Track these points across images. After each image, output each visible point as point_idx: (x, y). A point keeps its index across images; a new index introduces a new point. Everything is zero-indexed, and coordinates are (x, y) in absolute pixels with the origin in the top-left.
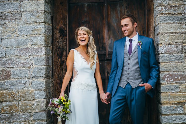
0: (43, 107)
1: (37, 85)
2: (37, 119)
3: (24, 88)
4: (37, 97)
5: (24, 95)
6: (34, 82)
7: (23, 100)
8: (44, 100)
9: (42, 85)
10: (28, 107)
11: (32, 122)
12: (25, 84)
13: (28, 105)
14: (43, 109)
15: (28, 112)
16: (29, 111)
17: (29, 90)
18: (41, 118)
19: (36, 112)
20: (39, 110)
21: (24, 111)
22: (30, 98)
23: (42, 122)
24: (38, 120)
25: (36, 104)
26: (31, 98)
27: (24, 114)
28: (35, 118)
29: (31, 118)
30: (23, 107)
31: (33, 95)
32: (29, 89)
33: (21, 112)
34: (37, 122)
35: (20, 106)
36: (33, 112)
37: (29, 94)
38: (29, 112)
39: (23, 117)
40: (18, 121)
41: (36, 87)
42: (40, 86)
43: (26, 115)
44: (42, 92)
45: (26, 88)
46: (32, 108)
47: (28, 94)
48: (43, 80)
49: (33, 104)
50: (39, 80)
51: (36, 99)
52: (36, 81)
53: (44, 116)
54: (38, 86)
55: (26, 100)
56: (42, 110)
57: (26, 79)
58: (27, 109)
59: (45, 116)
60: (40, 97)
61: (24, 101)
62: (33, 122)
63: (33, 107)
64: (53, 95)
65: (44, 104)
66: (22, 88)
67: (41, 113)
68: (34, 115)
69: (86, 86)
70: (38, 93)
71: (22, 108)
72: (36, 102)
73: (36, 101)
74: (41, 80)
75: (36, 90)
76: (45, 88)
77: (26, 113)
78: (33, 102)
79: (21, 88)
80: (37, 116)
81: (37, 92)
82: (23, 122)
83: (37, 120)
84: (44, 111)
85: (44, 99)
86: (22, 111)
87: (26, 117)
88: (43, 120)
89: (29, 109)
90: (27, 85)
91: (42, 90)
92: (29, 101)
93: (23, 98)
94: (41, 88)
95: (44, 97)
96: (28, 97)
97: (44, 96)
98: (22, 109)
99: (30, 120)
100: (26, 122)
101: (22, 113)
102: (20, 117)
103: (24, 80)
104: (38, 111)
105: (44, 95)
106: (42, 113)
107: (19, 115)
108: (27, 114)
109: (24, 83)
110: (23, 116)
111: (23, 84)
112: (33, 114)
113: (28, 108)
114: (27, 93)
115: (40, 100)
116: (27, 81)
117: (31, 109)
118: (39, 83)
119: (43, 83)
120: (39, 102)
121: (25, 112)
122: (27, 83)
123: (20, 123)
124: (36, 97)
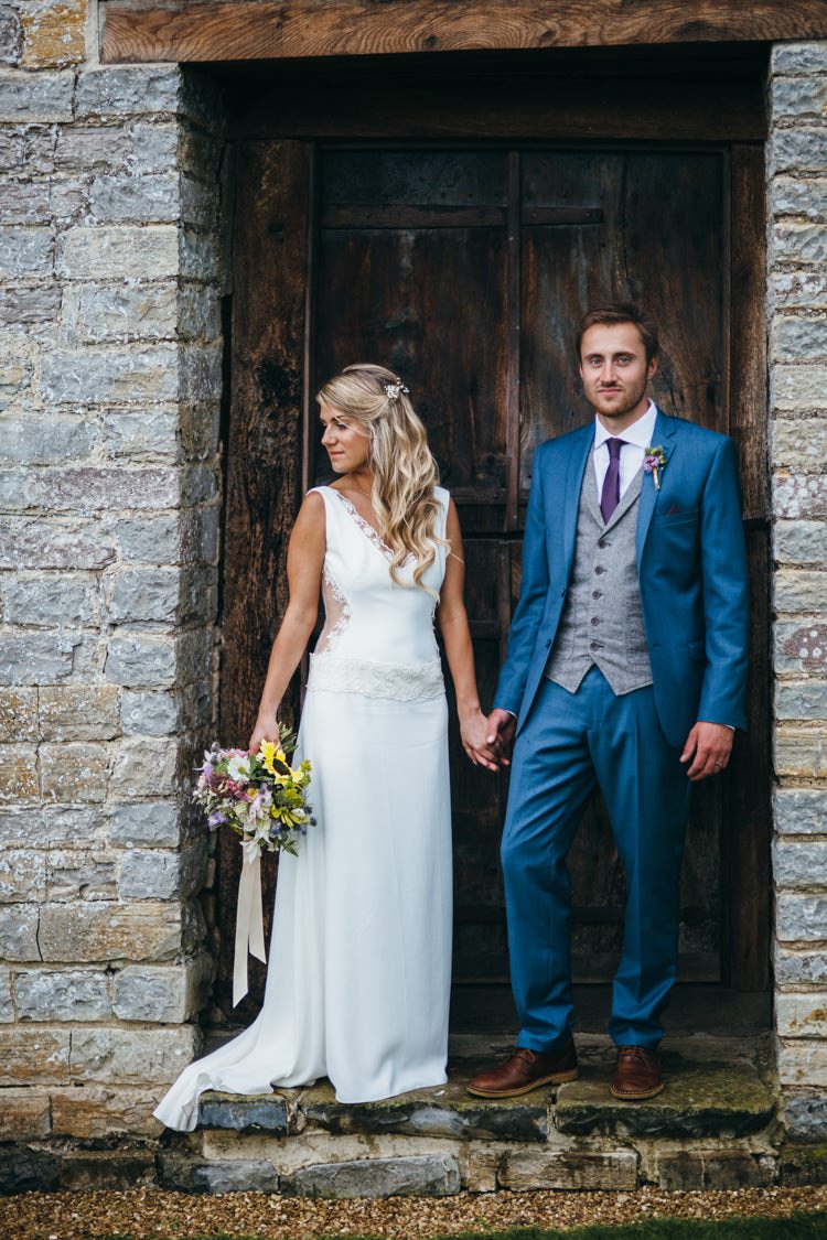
0: (161, 776)
1: (132, 663)
2: (129, 839)
3: (69, 678)
4: (135, 725)
5: (69, 714)
6: (120, 647)
7: (59, 739)
8: (166, 739)
9: (158, 662)
10: (86, 773)
11: (103, 853)
12: (72, 656)
13: (85, 766)
14: (162, 785)
15: (84, 801)
16: (93, 795)
17: (92, 687)
18: (150, 832)
19: (124, 800)
20: (143, 792)
21: (66, 797)
22: (94, 731)
23: (155, 852)
24: (134, 841)
25: (126, 761)
26: (100, 726)
27: (66, 810)
28: (122, 834)
29: (102, 833)
30: (60, 774)
31: (111, 716)
32: (95, 680)
33: (48, 801)
34: (130, 854)
35: (48, 766)
36: (113, 798)
37: (93, 706)
38: (92, 802)
39: (58, 827)
40: (34, 844)
41: (131, 671)
42: (151, 666)
43: (76, 815)
44: (159, 697)
45: (80, 678)
46: (108, 779)
47: (90, 707)
48: (164, 638)
49: (112, 761)
50: (143, 636)
51: (128, 736)
52: (130, 640)
53: (165, 823)
54: (138, 670)
55: (76, 738)
56: (159, 791)
57: (79, 633)
58: (82, 785)
59: (170, 823)
60: (150, 724)
61: (65, 741)
62: (110, 854)
63: (113, 777)
64: (219, 713)
65: (168, 762)
66: (58, 677)
67: (152, 806)
68: (117, 814)
69: (388, 680)
70: (138, 706)
71: (54, 778)
72: (128, 749)
73: (125, 743)
74: (153, 638)
75: (127, 688)
76: (173, 680)
77: (75, 806)
78: (114, 752)
79: (53, 675)
80: (132, 820)
81: (131, 697)
82: (61, 850)
83: (130, 844)
84: (166, 797)
85: (171, 734)
86: (52, 791)
87: (76, 827)
88: (160, 841)
89: (90, 787)
90: (81, 662)
91: (160, 689)
92: (90, 745)
93: (60, 730)
94: (156, 677)
95: (169, 725)
96: (88, 723)
97: (168, 721)
98: (54, 785)
99: (93, 842)
100: (72, 849)
101: (53, 806)
102: (43, 823)
103: (68, 634)
104: (135, 797)
105: (167, 716)
106: (156, 808)
107: (38, 815)
108: (80, 810)
109: (69, 649)
110: (60, 821)
111: (65, 657)
112: (111, 812)
113: (86, 780)
114: (83, 704)
115: (148, 739)
116: (85, 642)
117: (101, 787)
118: (145, 651)
119: (165, 656)
120: (141, 749)
121: (69, 802)
122: (83, 649)
123: (44, 854)
124: (126, 726)
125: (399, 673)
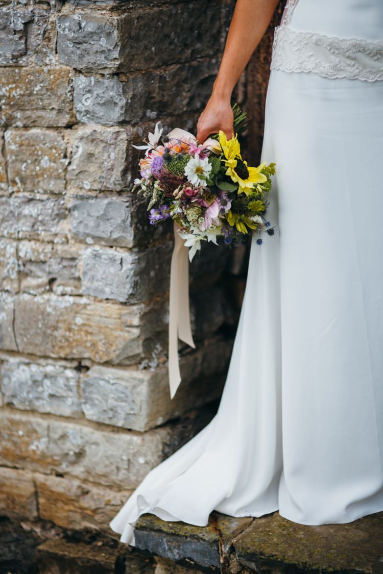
0: (112, 169)
1: (79, 43)
2: (88, 235)
3: (24, 59)
4: (87, 112)
5: (26, 98)
6: (67, 24)
7: (19, 124)
8: (117, 129)
9: (103, 42)
10: (45, 162)
11: (66, 247)
12: (25, 33)
13: (44, 154)
14: (112, 180)
15: (45, 192)
16: (53, 185)
17: (45, 69)
18: (106, 230)
19: (81, 193)
20: (97, 186)
21: (29, 186)
22: (50, 116)
23: (111, 252)
24: (93, 237)
25: (80, 150)
26: (55, 112)
27: (30, 200)
28: (81, 229)
29: (66, 227)
30: (24, 162)
31: (63, 102)
32: (47, 61)
33: (15, 189)
34: (90, 250)
35: (12, 152)
36: (71, 191)
37: (47, 90)
38: (52, 193)
39: (25, 216)
40: (5, 233)
41: (79, 52)
42: (96, 47)
43: (40, 206)
44: (107, 82)
45: (33, 59)
46: (66, 170)
47: (44, 92)
48: (107, 14)
49: (69, 150)
50: (89, 11)
51: (83, 124)
52: (76, 17)
53: (119, 221)
54: (85, 50)
55: (34, 124)
56: (111, 186)
57: (30, 8)
58: (42, 175)
59: (124, 221)
60: (100, 111)
61: (26, 127)
62: (73, 249)
63: (70, 168)
64: (245, 93)
65: (116, 156)
66: (14, 57)
67: (106, 201)
68: (75, 207)
69: (348, 57)
70: (89, 91)
71: (18, 165)
72: (81, 138)
73: (81, 131)
74: (98, 14)
75: (78, 71)
76: (118, 63)
77: (38, 196)
78: (73, 140)
79: (9, 55)
80: (89, 215)
81: (81, 81)
82: (30, 240)
83: (89, 240)
84: (120, 193)
85: (122, 123)
86: (17, 179)
87: (40, 218)
88: (115, 240)
89: (50, 177)
90: (35, 40)
91: (106, 72)
92: (48, 132)
93: (19, 115)
94: (101, 59)
95: (117, 114)
96: (44, 108)
97: (118, 109)
98: (18, 173)
99: (56, 235)
100: (39, 240)
101: (21, 194)
102: (11, 212)
103: (21, 11)
104: (90, 190)
105: (116, 104)
106: (109, 204)
107: (7, 203)
108: (42, 201)
109: (20, 27)
110: (28, 210)
111: (17, 36)
112: (69, 205)
113: (45, 170)
114: (38, 88)
115: (99, 128)
116: (36, 19)
117: (58, 177)
118: (90, 30)
119: (109, 34)
120: (92, 139)
121: (32, 191)
122: (35, 26)
123: (15, 244)
124: (80, 112)
125: (362, 49)
